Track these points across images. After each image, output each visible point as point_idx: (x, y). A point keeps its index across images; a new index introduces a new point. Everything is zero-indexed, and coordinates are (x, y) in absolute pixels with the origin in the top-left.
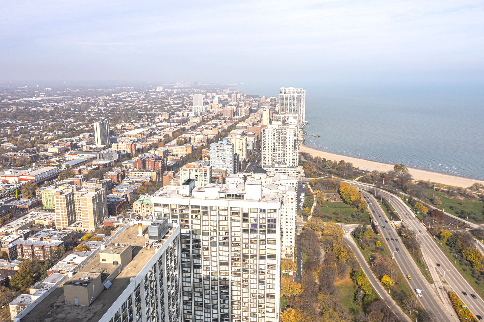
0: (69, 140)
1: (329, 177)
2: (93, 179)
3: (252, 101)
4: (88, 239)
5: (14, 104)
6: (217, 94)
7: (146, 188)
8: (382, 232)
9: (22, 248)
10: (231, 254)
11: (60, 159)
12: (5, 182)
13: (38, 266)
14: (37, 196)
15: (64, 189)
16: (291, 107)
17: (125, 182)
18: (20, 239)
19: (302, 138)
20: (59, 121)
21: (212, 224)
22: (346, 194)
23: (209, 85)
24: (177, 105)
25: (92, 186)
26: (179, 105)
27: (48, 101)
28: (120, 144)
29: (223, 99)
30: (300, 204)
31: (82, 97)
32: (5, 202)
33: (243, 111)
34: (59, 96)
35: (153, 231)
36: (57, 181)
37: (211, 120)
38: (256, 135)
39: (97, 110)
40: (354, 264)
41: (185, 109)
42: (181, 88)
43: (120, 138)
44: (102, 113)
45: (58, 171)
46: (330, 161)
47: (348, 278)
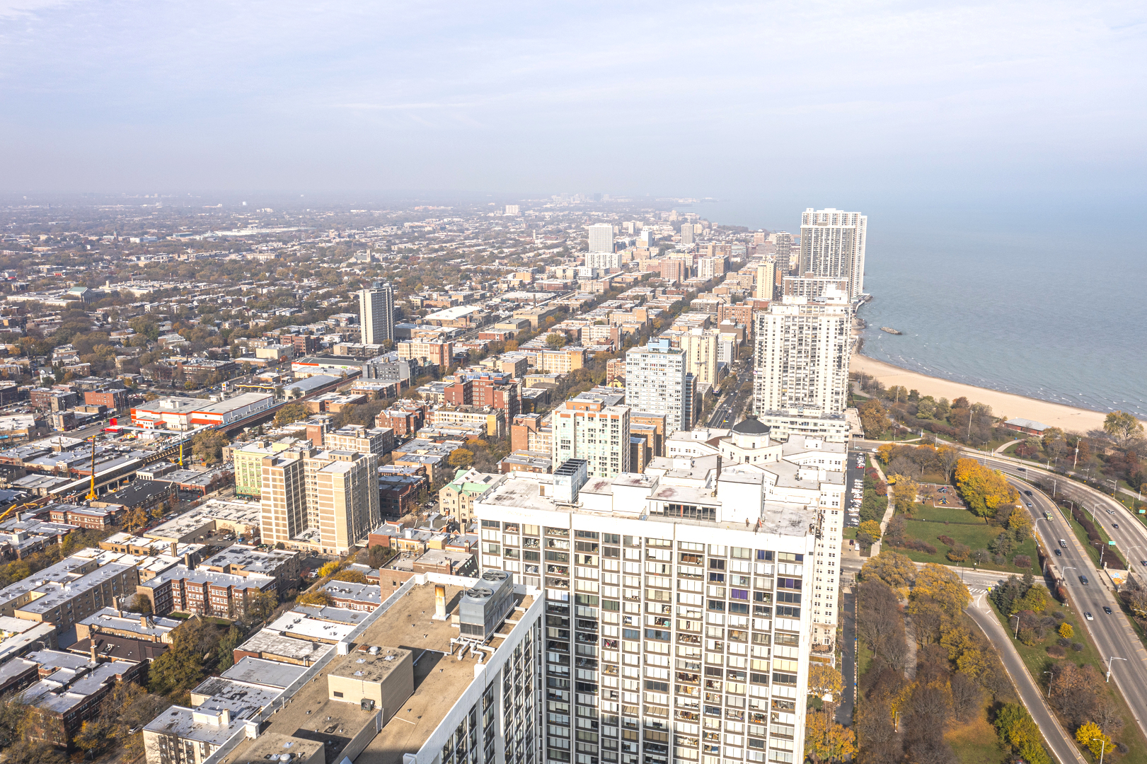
0: (304, 330)
1: (929, 442)
2: (350, 426)
3: (730, 242)
4: (330, 576)
5: (191, 244)
6: (647, 222)
7: (472, 453)
8: (1074, 599)
9: (183, 589)
10: (677, 662)
11: (281, 374)
12: (160, 427)
13: (213, 637)
14: (225, 463)
15: (282, 451)
16: (829, 259)
17: (424, 435)
18: (180, 565)
19: (857, 337)
20: (285, 285)
21: (629, 581)
22: (973, 489)
23: (627, 200)
24: (551, 251)
25: (348, 443)
26: (556, 250)
27: (265, 239)
28: (416, 342)
29: (660, 236)
30: (853, 510)
31: (337, 229)
32: (156, 475)
33: (708, 265)
34: (289, 227)
35: (472, 613)
36: (270, 428)
37: (630, 286)
38: (740, 326)
39: (368, 260)
40: (998, 683)
41: (569, 261)
42: (562, 210)
43: (417, 328)
44: (380, 267)
45: (274, 403)
46: (929, 398)
47: (980, 721)
